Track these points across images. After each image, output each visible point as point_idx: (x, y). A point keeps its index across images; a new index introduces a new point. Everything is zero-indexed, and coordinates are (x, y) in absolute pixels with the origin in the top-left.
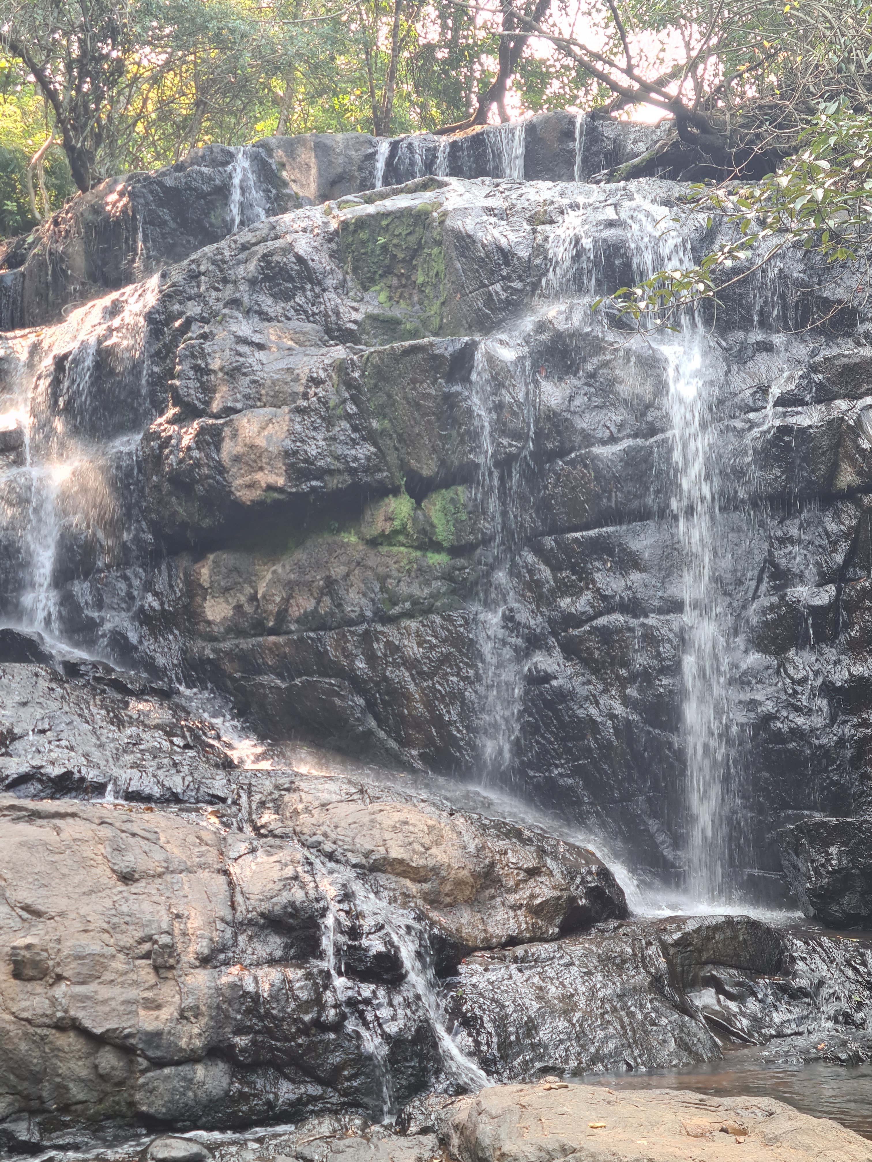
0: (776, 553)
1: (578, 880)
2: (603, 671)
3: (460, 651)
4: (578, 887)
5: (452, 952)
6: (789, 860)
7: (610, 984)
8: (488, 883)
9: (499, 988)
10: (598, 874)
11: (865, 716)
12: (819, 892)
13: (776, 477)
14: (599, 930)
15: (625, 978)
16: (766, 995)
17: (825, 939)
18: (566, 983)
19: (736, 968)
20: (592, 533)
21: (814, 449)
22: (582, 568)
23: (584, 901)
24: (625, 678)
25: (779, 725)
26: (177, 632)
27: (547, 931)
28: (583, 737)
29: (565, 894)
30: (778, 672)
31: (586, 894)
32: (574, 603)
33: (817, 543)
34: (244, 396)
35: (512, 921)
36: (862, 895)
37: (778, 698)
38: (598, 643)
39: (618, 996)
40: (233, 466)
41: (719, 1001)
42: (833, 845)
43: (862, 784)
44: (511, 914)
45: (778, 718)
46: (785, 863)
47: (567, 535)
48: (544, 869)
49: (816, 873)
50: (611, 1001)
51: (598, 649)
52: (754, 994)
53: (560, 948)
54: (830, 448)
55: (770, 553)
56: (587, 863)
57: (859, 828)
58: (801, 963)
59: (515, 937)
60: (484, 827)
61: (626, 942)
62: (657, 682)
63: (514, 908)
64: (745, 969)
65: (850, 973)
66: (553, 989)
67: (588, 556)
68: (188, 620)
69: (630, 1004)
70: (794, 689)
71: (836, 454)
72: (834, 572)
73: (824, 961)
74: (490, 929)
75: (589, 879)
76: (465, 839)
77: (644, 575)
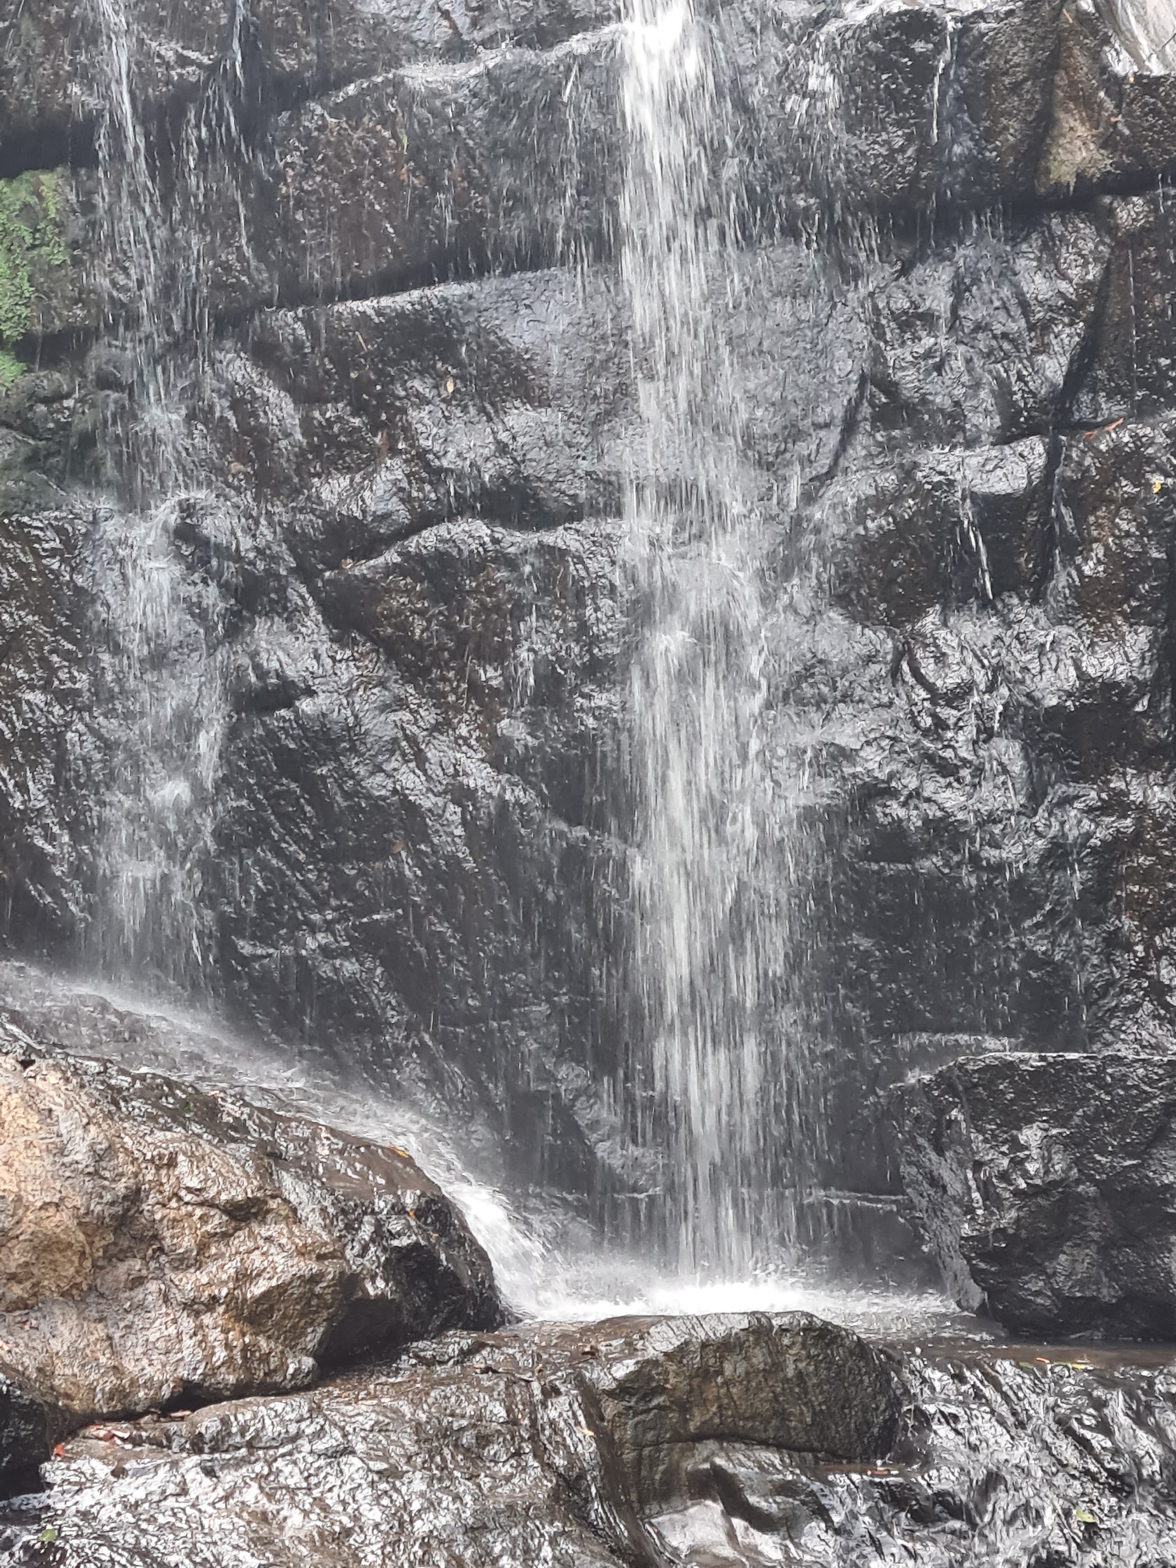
0: (890, 355)
1: (366, 1231)
2: (435, 673)
3: (49, 621)
4: (365, 1249)
5: (26, 1430)
6: (918, 1165)
7: (447, 1500)
8: (125, 1243)
9: (152, 1520)
10: (420, 1213)
11: (1117, 784)
12: (992, 1244)
13: (892, 151)
14: (422, 1360)
15: (486, 1482)
16: (853, 1515)
17: (1005, 1368)
18: (331, 1499)
19: (778, 1446)
20: (403, 301)
21: (991, 76)
22: (380, 396)
23: (380, 1283)
24: (495, 691)
25: (896, 810)
27: (283, 1366)
28: (384, 851)
29: (331, 1269)
30: (895, 672)
31: (386, 1265)
32: (356, 491)
33: (998, 329)
35: (188, 1342)
36: (1103, 1249)
37: (894, 739)
38: (422, 597)
39: (469, 1530)
41: (731, 1535)
42: (1030, 1121)
43: (1108, 960)
44: (187, 1323)
45: (893, 794)
46: (908, 1171)
47: (339, 307)
48: (273, 1204)
49: (985, 1197)
50: (447, 1544)
51: (421, 613)
52: (822, 1513)
53: (316, 1410)
54: (1033, 74)
55: (878, 357)
56: (391, 1186)
57: (1098, 1078)
58: (943, 1430)
59: (198, 1385)
60: (116, 1095)
61: (490, 1390)
62: (579, 701)
63: (193, 1307)
64: (799, 1450)
65: (1067, 1451)
66: (296, 1518)
67: (393, 362)
69: (497, 1549)
70: (934, 716)
71: (1048, 89)
72: (1042, 406)
73: (1002, 1422)
74: (130, 1366)
75: (395, 1225)
76: (63, 1128)
77: (543, 415)
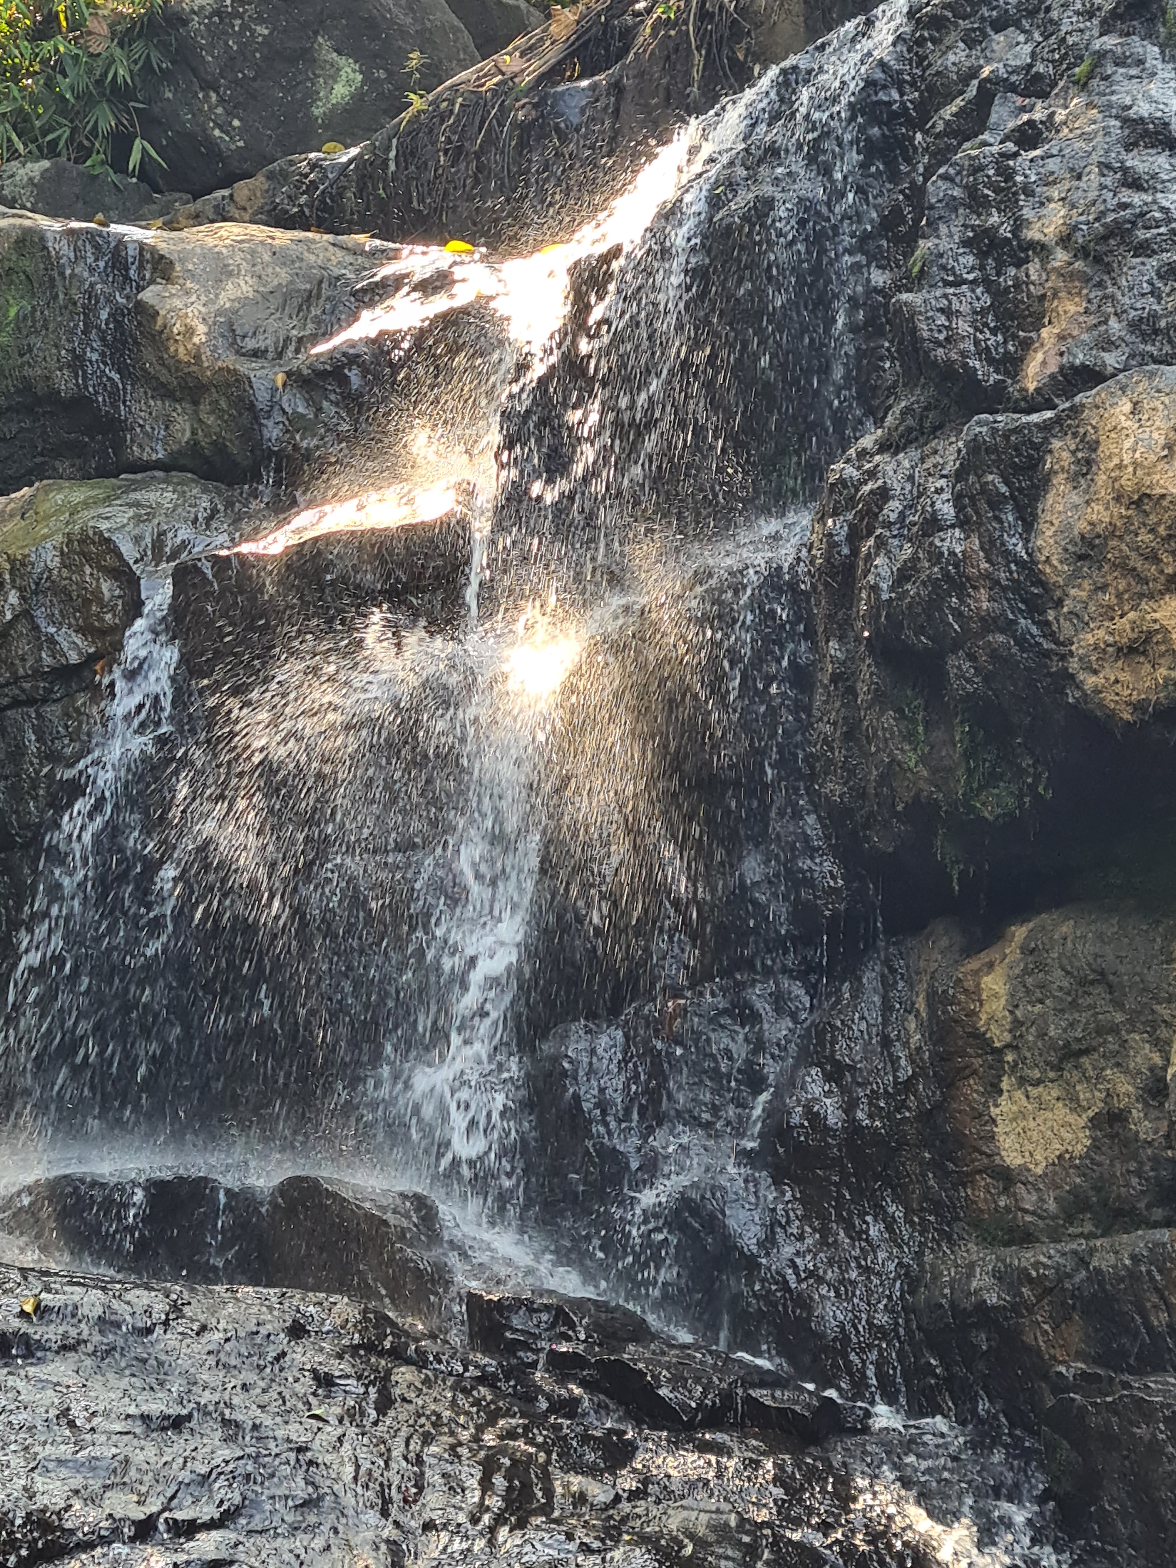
26: (894, 1209)
34: (1134, 326)
40: (1075, 577)
68: (937, 1165)
